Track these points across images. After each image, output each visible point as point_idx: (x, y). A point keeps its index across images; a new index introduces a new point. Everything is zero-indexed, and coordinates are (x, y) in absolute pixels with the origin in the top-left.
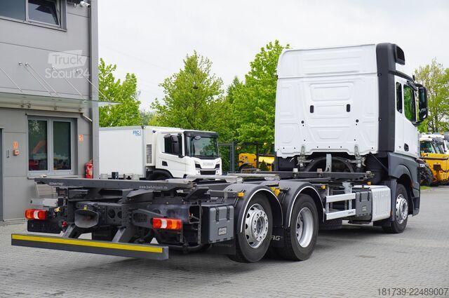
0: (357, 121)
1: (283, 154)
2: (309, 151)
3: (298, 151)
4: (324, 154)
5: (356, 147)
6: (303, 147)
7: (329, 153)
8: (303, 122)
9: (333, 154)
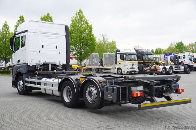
0: (60, 52)
1: (31, 64)
2: (42, 63)
3: (38, 63)
4: (48, 64)
5: (60, 62)
6: (40, 61)
7: (50, 64)
8: (39, 51)
9: (52, 64)
